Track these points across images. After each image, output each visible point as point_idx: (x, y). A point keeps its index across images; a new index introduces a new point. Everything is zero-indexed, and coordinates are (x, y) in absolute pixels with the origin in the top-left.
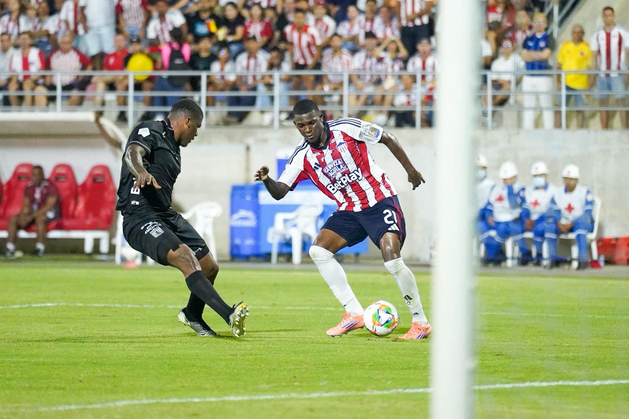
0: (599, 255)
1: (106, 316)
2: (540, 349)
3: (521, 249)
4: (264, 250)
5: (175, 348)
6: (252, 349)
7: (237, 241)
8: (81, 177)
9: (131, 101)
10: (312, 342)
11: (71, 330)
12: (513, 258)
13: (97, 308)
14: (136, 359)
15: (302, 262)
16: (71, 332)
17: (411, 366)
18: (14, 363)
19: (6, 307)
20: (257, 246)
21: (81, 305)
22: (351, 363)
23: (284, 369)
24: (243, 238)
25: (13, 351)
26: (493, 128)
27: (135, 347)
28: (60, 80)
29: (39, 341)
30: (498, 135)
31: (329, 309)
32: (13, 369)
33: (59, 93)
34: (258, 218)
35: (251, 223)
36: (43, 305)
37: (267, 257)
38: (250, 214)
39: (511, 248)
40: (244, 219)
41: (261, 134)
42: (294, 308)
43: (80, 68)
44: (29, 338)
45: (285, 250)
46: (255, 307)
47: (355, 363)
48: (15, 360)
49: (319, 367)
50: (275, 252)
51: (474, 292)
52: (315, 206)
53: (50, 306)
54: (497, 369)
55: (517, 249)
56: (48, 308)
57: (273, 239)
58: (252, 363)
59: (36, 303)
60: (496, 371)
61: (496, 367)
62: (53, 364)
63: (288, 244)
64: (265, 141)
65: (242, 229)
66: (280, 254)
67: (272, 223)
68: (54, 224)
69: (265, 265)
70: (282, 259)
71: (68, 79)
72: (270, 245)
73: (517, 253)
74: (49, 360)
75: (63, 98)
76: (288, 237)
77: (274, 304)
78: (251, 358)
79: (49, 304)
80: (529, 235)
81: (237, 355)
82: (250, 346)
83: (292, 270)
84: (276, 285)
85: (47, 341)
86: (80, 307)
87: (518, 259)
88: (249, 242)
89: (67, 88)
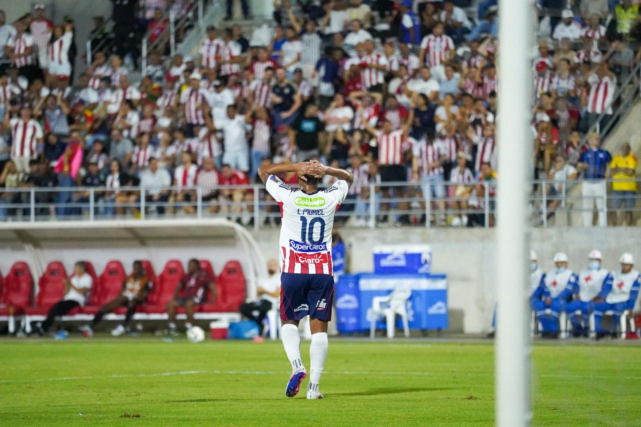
0: (636, 328)
1: (239, 381)
2: (588, 405)
3: (573, 324)
4: (364, 326)
5: (293, 406)
6: (354, 407)
7: (343, 320)
8: (218, 270)
9: (256, 208)
10: (403, 401)
11: (211, 393)
12: (566, 331)
13: (232, 374)
14: (262, 415)
15: (396, 336)
16: (210, 394)
17: (483, 419)
18: (165, 419)
19: (159, 374)
20: (358, 323)
21: (219, 372)
22: (434, 417)
23: (380, 422)
24: (347, 318)
25: (165, 410)
26: (548, 226)
27: (261, 406)
28: (201, 192)
29: (185, 401)
30: (551, 232)
31: (416, 373)
32: (164, 424)
33: (200, 203)
34: (359, 301)
35: (353, 305)
36: (189, 373)
37: (366, 333)
38: (352, 298)
39: (564, 323)
40: (348, 302)
41: (360, 234)
42: (388, 373)
43: (217, 183)
44: (177, 399)
45: (381, 326)
46: (357, 373)
47: (437, 417)
48: (166, 416)
49: (408, 421)
50: (373, 328)
51: (529, 358)
52: (404, 291)
53: (194, 374)
54: (553, 420)
55: (569, 322)
56: (192, 375)
57: (371, 317)
58: (354, 418)
59: (183, 371)
60: (552, 422)
61: (552, 419)
62: (196, 420)
63: (383, 321)
64: (364, 239)
65: (347, 310)
66: (377, 330)
67: (370, 305)
68: (197, 308)
69: (366, 339)
70: (379, 334)
71: (207, 192)
72: (369, 323)
73: (570, 327)
74: (193, 416)
75: (203, 208)
76: (383, 316)
77: (372, 371)
78: (353, 413)
79: (193, 372)
80: (579, 312)
81: (342, 411)
82: (353, 404)
83: (388, 343)
84: (374, 355)
85: (191, 401)
86: (217, 374)
87: (570, 332)
88: (353, 320)
89: (206, 199)
